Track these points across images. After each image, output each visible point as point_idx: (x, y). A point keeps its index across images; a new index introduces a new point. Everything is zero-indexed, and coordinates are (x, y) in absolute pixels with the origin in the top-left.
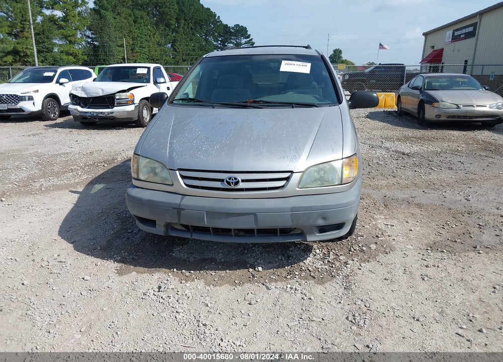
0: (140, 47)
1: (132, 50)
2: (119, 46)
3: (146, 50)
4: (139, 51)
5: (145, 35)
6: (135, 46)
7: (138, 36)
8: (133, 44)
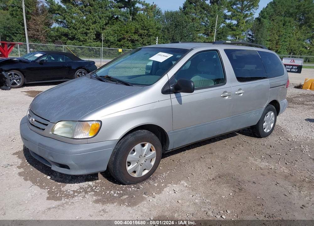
0: (283, 41)
1: (277, 43)
2: (267, 41)
3: (287, 43)
4: (282, 44)
5: (289, 33)
6: (280, 41)
7: (283, 34)
8: (279, 39)
